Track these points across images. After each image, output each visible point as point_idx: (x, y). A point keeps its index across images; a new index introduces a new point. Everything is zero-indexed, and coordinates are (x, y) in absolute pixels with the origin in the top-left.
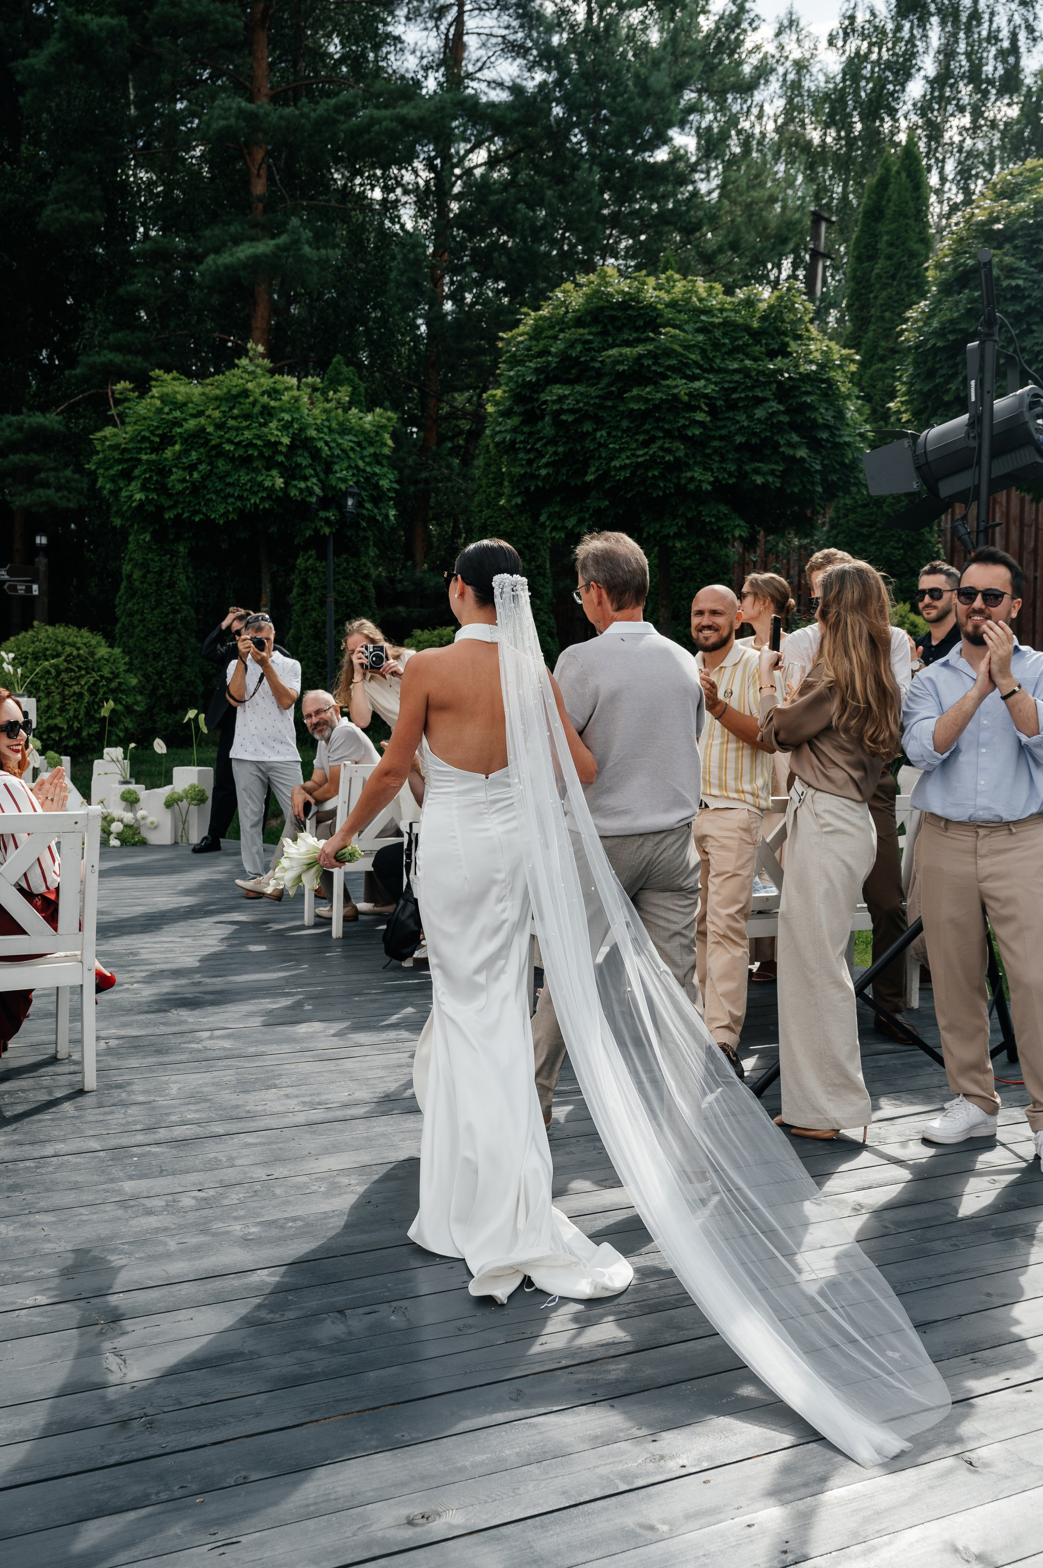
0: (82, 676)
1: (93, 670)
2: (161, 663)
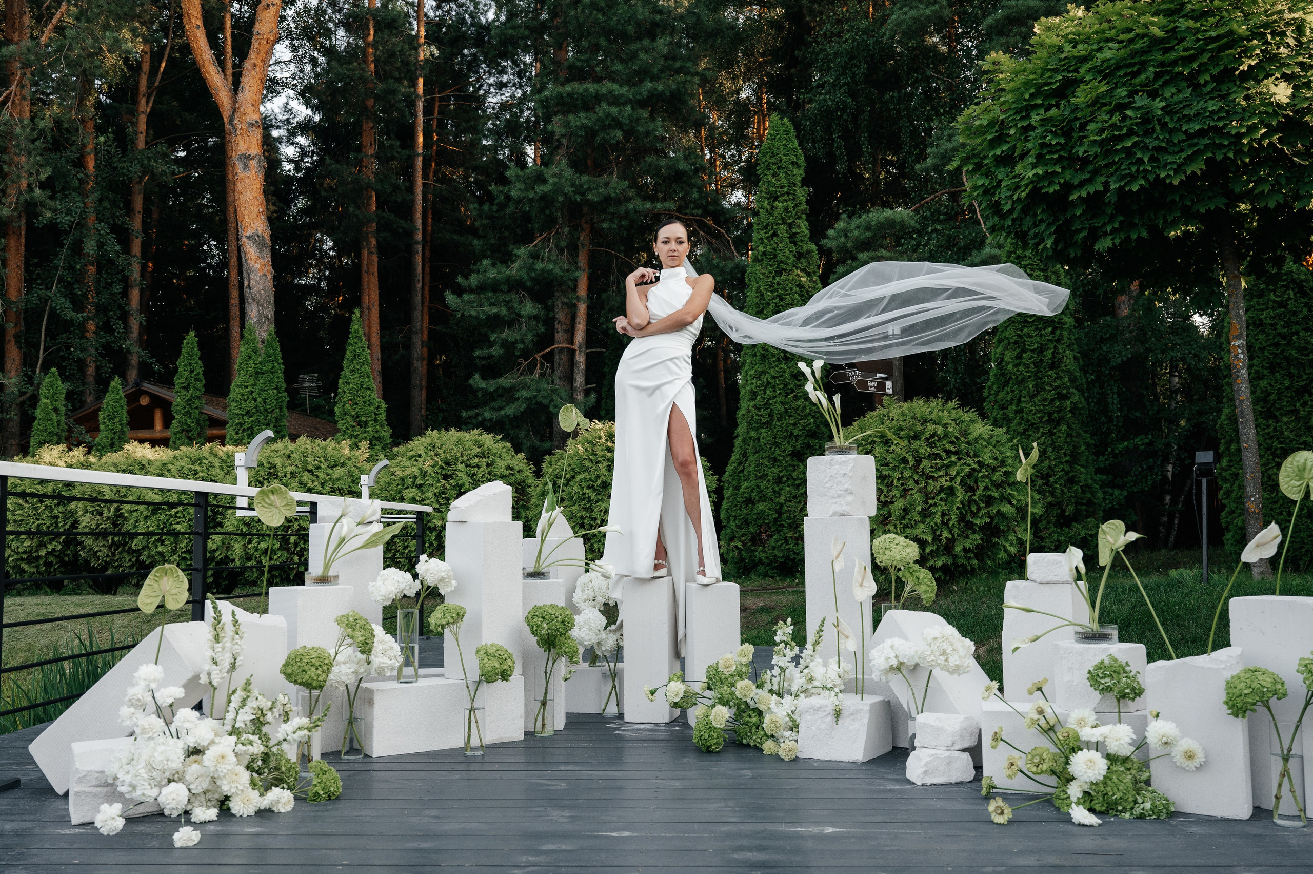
0: (952, 464)
1: (968, 454)
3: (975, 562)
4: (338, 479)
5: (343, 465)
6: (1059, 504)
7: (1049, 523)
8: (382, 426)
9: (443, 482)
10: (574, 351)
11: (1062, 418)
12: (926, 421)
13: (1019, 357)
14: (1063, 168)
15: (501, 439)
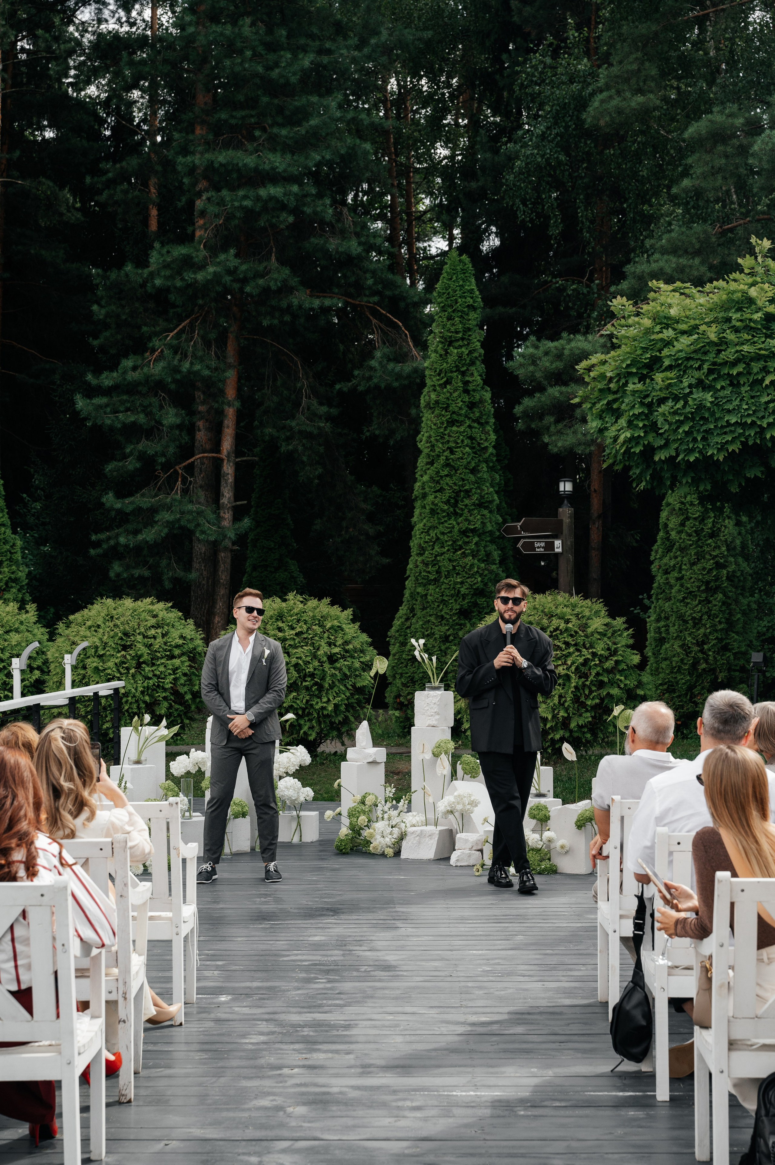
0: (570, 654)
1: (584, 646)
2: (702, 631)
3: (588, 736)
4: (16, 645)
5: (17, 631)
6: (713, 671)
7: (703, 688)
8: (18, 566)
9: (123, 653)
10: (222, 460)
11: (718, 587)
12: (552, 616)
13: (683, 524)
14: (645, 432)
15: (172, 607)
